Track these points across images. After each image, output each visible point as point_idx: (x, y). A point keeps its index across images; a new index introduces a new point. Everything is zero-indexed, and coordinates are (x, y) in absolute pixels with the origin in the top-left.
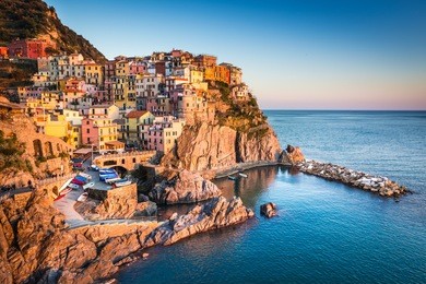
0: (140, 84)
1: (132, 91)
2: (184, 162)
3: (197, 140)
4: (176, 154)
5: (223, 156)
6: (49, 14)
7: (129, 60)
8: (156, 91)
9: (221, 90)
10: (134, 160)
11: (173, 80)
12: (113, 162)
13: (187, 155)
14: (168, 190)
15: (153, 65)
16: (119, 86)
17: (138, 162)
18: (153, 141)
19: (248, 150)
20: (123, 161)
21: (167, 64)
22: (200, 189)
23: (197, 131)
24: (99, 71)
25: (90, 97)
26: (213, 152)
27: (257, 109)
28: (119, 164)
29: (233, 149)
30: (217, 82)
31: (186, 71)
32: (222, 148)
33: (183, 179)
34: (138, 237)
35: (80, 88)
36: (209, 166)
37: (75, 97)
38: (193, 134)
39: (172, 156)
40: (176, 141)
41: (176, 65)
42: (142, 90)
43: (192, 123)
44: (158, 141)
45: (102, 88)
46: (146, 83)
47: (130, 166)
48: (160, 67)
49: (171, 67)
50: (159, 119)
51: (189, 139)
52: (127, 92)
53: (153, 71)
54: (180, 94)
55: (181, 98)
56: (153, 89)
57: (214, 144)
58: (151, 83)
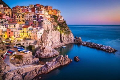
0: (26, 16)
1: (23, 19)
2: (44, 43)
3: (48, 35)
4: (42, 40)
5: (57, 41)
7: (21, 7)
8: (32, 18)
9: (55, 18)
10: (27, 43)
11: (39, 15)
12: (20, 44)
13: (45, 41)
14: (41, 53)
15: (30, 9)
16: (18, 17)
17: (28, 44)
18: (33, 36)
19: (64, 38)
20: (23, 44)
21: (36, 9)
22: (52, 53)
23: (48, 32)
24: (10, 11)
25: (7, 20)
26: (54, 40)
27: (66, 25)
29: (60, 38)
30: (53, 15)
31: (43, 11)
32: (56, 38)
33: (46, 49)
34: (36, 71)
35: (3, 17)
36: (53, 44)
37: (2, 21)
38: (47, 33)
39: (40, 41)
40: (41, 36)
41: (39, 9)
42: (27, 18)
43: (46, 30)
44: (35, 36)
45: (12, 17)
46: (28, 16)
47: (26, 45)
48: (33, 10)
49: (37, 10)
50: (35, 28)
51: (46, 35)
52: (21, 19)
53: (30, 11)
54: (42, 20)
55: (42, 21)
56: (31, 18)
57: (54, 37)
58: (30, 16)
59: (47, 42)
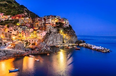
5: (58, 41)
6: (25, 9)
10: (33, 41)
11: (46, 22)
19: (66, 40)
20: (30, 41)
24: (31, 21)
28: (29, 41)
29: (62, 40)
32: (58, 39)
36: (53, 43)
37: (24, 27)
38: (48, 35)
40: (44, 36)
43: (49, 32)
45: (31, 25)
49: (47, 19)
53: (43, 20)
56: (42, 25)
57: (55, 38)
58: (42, 23)
59: (48, 41)
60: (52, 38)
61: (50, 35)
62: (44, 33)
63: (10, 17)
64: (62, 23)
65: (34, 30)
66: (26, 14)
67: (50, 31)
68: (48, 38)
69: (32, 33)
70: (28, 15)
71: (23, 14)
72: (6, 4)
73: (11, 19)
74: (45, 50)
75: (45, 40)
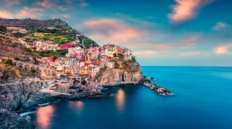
5: (116, 79)
6: (77, 35)
9: (120, 57)
19: (127, 78)
26: (111, 78)
28: (77, 79)
29: (121, 77)
30: (118, 54)
32: (115, 76)
36: (108, 82)
38: (103, 71)
39: (94, 78)
40: (96, 73)
43: (103, 67)
53: (98, 51)
56: (96, 57)
57: (111, 75)
59: (102, 80)
60: (107, 75)
61: (105, 72)
62: (98, 69)
63: (59, 46)
64: (122, 55)
65: (86, 64)
66: (78, 41)
67: (105, 66)
68: (102, 75)
69: (82, 68)
70: (81, 43)
71: (74, 43)
72: (55, 30)
73: (59, 48)
74: (95, 92)
75: (98, 78)
